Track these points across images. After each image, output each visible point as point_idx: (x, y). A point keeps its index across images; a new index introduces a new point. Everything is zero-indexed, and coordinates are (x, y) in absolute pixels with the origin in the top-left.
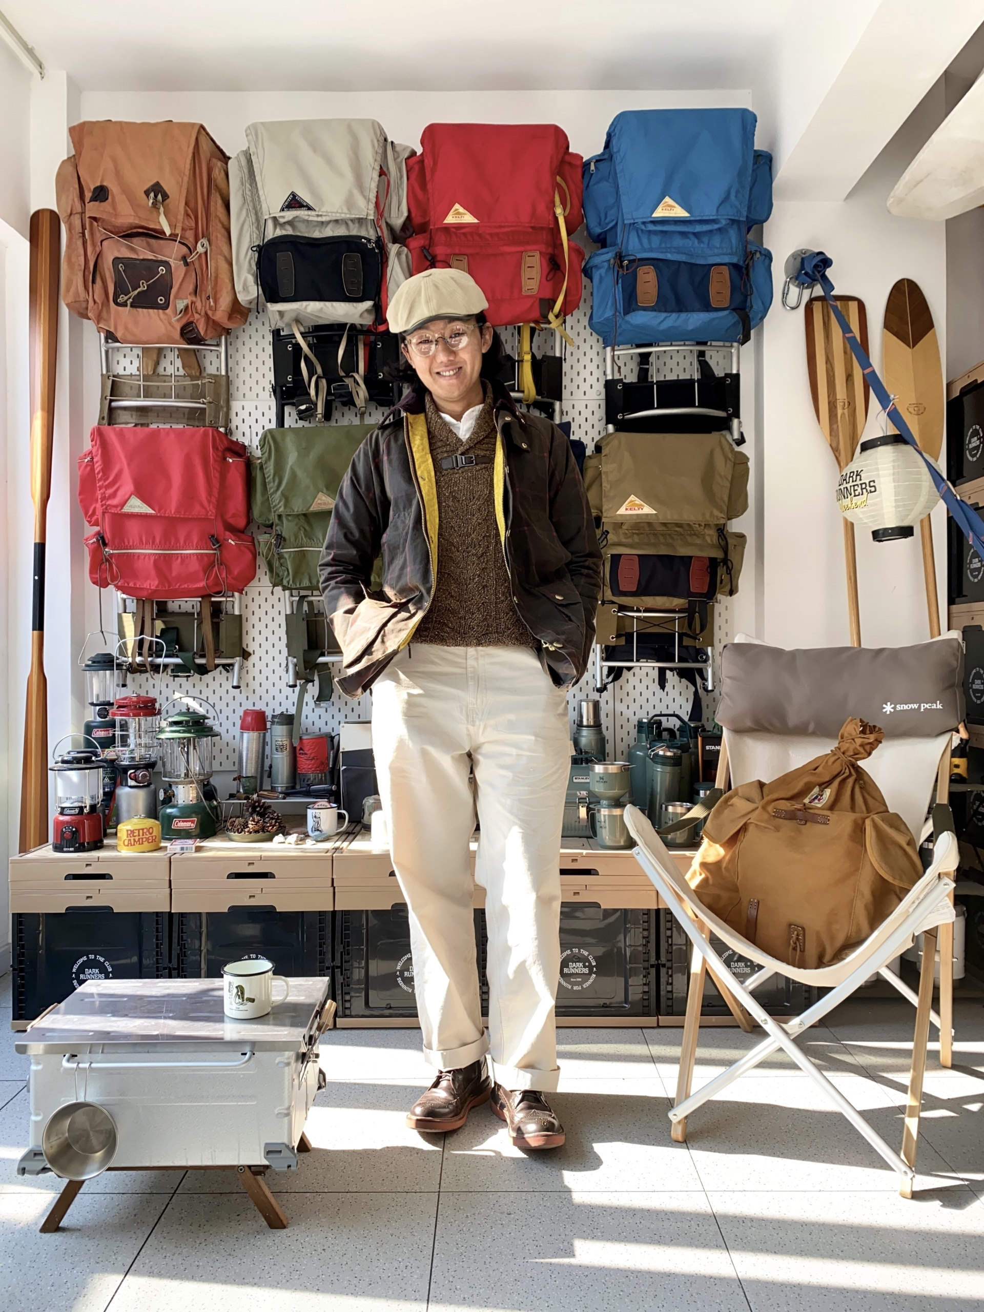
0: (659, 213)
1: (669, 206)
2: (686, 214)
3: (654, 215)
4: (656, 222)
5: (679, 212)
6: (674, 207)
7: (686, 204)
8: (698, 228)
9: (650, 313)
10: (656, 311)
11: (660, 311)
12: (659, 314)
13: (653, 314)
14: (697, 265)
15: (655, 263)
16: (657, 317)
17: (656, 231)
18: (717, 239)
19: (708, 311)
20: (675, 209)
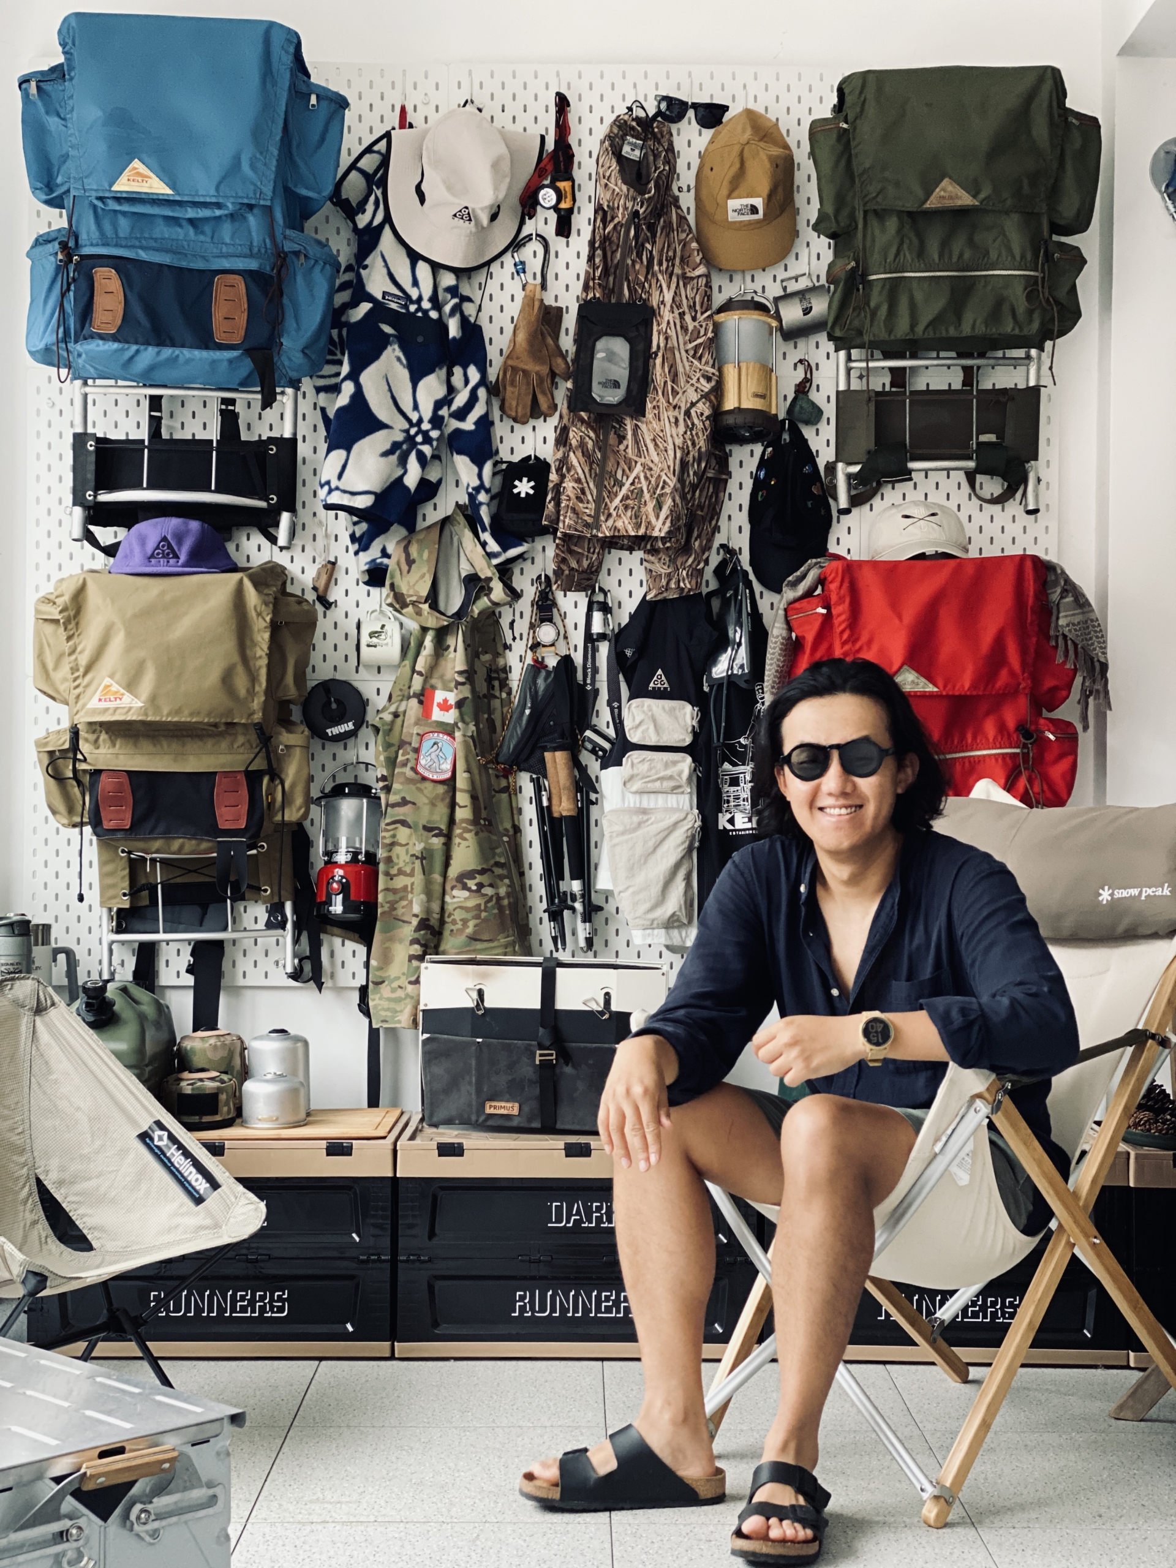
0: (122, 185)
1: (139, 174)
2: (169, 191)
3: (115, 188)
4: (119, 199)
5: (157, 187)
6: (149, 177)
7: (167, 174)
8: (191, 213)
9: (110, 343)
10: (120, 341)
11: (127, 342)
12: (126, 346)
13: (116, 346)
14: (191, 270)
15: (119, 264)
16: (122, 350)
17: (124, 213)
18: (226, 231)
19: (207, 348)
20: (149, 181)
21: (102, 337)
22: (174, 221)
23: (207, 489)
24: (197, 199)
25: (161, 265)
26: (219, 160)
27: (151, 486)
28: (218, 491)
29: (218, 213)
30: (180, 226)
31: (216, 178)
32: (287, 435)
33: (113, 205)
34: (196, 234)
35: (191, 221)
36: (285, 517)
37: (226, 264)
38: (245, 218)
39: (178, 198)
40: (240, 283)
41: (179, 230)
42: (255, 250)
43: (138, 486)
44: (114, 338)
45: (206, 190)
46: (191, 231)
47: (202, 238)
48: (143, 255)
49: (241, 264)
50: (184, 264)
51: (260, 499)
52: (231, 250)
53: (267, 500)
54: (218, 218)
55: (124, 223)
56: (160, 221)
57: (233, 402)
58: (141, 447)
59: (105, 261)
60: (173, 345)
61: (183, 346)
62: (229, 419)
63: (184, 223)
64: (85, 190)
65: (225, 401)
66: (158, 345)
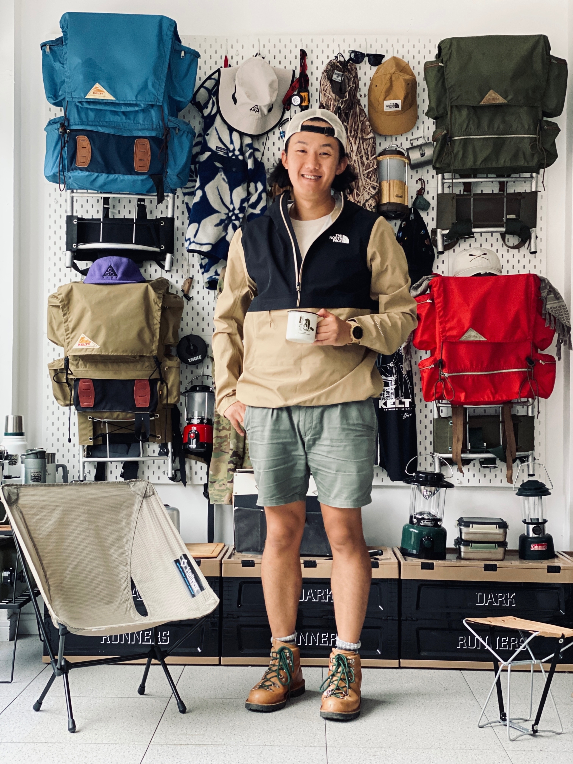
0: (91, 96)
1: (99, 90)
2: (113, 98)
3: (87, 97)
4: (89, 102)
5: (107, 96)
6: (104, 92)
7: (112, 90)
8: (123, 109)
9: (85, 172)
10: (89, 171)
11: (93, 172)
12: (92, 173)
13: (87, 173)
14: (124, 137)
15: (89, 134)
16: (91, 175)
17: (91, 109)
18: (141, 117)
19: (131, 174)
20: (104, 93)
21: (81, 169)
22: (115, 113)
23: (132, 243)
24: (126, 102)
25: (109, 134)
26: (137, 84)
27: (104, 241)
28: (136, 243)
29: (137, 109)
30: (119, 116)
31: (135, 93)
32: (170, 216)
33: (86, 106)
34: (126, 119)
35: (124, 113)
36: (168, 256)
37: (140, 134)
38: (150, 111)
39: (117, 102)
40: (147, 143)
41: (117, 117)
42: (155, 126)
43: (98, 241)
44: (87, 170)
45: (131, 97)
46: (124, 117)
47: (129, 121)
48: (100, 129)
49: (147, 134)
50: (120, 134)
51: (156, 247)
52: (143, 127)
53: (160, 247)
54: (137, 112)
55: (91, 114)
56: (108, 113)
57: (143, 200)
58: (99, 222)
59: (82, 133)
60: (115, 173)
61: (119, 173)
62: (142, 209)
63: (121, 114)
64: (72, 98)
65: (139, 200)
66: (108, 173)
